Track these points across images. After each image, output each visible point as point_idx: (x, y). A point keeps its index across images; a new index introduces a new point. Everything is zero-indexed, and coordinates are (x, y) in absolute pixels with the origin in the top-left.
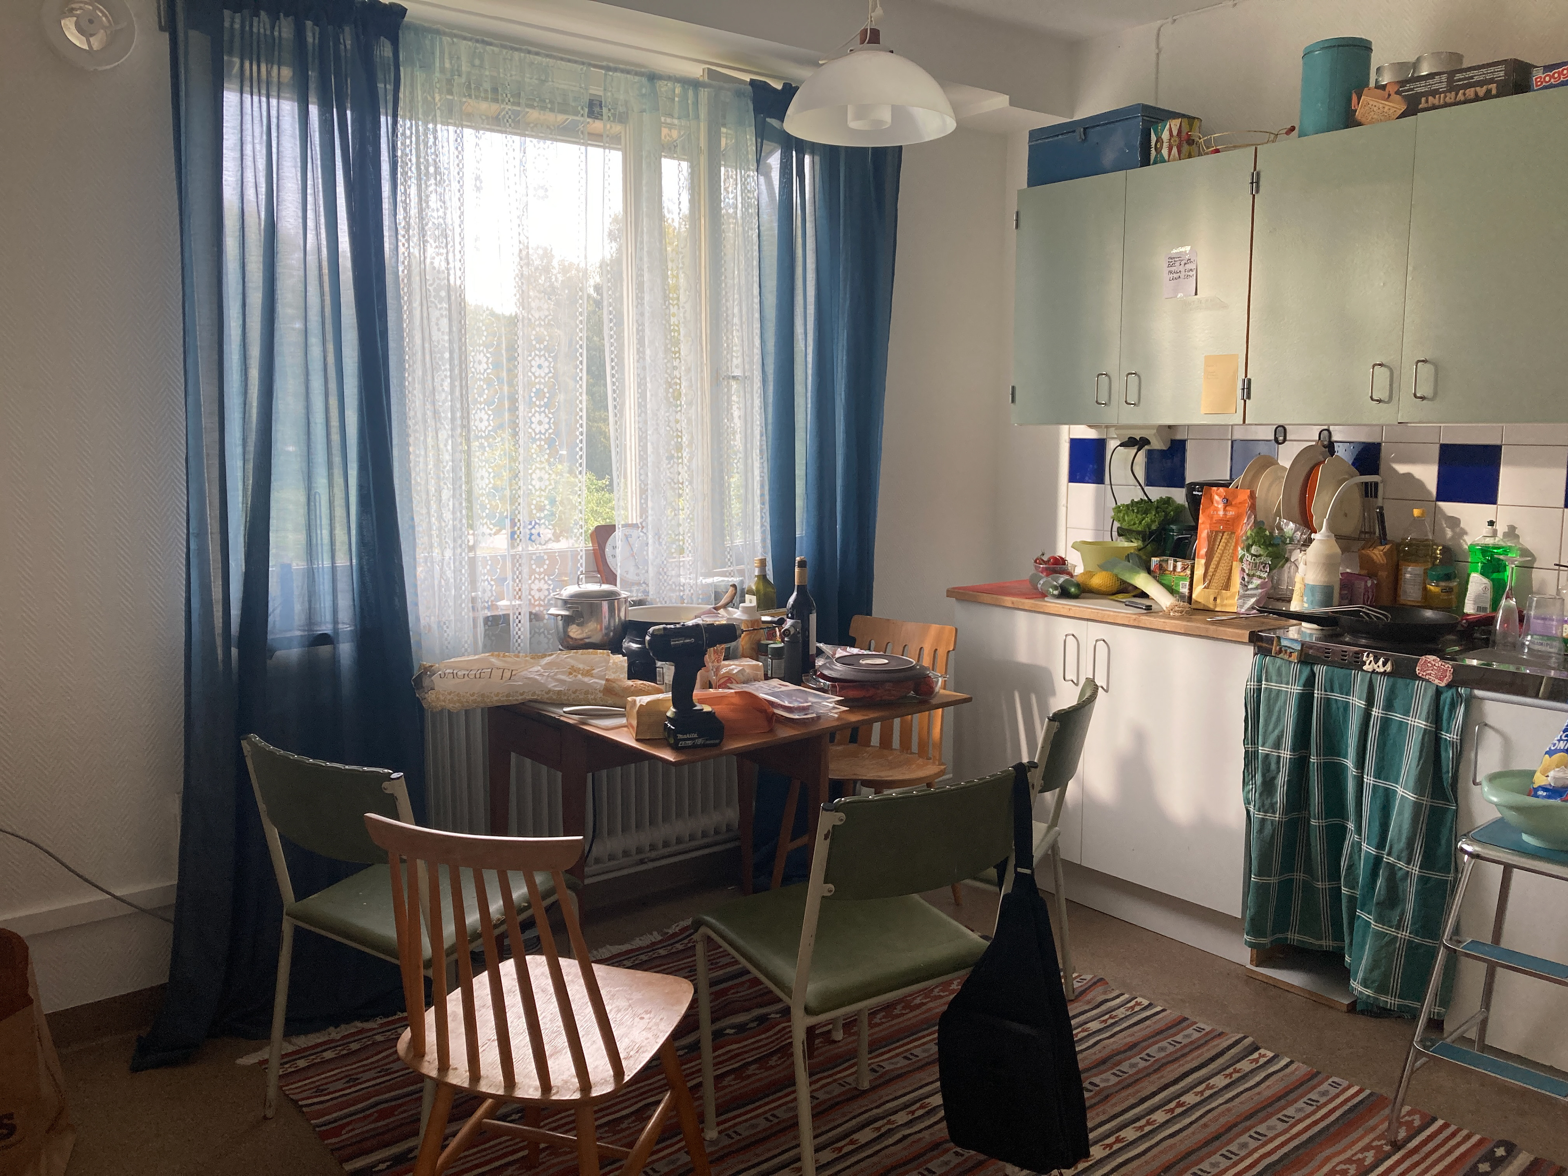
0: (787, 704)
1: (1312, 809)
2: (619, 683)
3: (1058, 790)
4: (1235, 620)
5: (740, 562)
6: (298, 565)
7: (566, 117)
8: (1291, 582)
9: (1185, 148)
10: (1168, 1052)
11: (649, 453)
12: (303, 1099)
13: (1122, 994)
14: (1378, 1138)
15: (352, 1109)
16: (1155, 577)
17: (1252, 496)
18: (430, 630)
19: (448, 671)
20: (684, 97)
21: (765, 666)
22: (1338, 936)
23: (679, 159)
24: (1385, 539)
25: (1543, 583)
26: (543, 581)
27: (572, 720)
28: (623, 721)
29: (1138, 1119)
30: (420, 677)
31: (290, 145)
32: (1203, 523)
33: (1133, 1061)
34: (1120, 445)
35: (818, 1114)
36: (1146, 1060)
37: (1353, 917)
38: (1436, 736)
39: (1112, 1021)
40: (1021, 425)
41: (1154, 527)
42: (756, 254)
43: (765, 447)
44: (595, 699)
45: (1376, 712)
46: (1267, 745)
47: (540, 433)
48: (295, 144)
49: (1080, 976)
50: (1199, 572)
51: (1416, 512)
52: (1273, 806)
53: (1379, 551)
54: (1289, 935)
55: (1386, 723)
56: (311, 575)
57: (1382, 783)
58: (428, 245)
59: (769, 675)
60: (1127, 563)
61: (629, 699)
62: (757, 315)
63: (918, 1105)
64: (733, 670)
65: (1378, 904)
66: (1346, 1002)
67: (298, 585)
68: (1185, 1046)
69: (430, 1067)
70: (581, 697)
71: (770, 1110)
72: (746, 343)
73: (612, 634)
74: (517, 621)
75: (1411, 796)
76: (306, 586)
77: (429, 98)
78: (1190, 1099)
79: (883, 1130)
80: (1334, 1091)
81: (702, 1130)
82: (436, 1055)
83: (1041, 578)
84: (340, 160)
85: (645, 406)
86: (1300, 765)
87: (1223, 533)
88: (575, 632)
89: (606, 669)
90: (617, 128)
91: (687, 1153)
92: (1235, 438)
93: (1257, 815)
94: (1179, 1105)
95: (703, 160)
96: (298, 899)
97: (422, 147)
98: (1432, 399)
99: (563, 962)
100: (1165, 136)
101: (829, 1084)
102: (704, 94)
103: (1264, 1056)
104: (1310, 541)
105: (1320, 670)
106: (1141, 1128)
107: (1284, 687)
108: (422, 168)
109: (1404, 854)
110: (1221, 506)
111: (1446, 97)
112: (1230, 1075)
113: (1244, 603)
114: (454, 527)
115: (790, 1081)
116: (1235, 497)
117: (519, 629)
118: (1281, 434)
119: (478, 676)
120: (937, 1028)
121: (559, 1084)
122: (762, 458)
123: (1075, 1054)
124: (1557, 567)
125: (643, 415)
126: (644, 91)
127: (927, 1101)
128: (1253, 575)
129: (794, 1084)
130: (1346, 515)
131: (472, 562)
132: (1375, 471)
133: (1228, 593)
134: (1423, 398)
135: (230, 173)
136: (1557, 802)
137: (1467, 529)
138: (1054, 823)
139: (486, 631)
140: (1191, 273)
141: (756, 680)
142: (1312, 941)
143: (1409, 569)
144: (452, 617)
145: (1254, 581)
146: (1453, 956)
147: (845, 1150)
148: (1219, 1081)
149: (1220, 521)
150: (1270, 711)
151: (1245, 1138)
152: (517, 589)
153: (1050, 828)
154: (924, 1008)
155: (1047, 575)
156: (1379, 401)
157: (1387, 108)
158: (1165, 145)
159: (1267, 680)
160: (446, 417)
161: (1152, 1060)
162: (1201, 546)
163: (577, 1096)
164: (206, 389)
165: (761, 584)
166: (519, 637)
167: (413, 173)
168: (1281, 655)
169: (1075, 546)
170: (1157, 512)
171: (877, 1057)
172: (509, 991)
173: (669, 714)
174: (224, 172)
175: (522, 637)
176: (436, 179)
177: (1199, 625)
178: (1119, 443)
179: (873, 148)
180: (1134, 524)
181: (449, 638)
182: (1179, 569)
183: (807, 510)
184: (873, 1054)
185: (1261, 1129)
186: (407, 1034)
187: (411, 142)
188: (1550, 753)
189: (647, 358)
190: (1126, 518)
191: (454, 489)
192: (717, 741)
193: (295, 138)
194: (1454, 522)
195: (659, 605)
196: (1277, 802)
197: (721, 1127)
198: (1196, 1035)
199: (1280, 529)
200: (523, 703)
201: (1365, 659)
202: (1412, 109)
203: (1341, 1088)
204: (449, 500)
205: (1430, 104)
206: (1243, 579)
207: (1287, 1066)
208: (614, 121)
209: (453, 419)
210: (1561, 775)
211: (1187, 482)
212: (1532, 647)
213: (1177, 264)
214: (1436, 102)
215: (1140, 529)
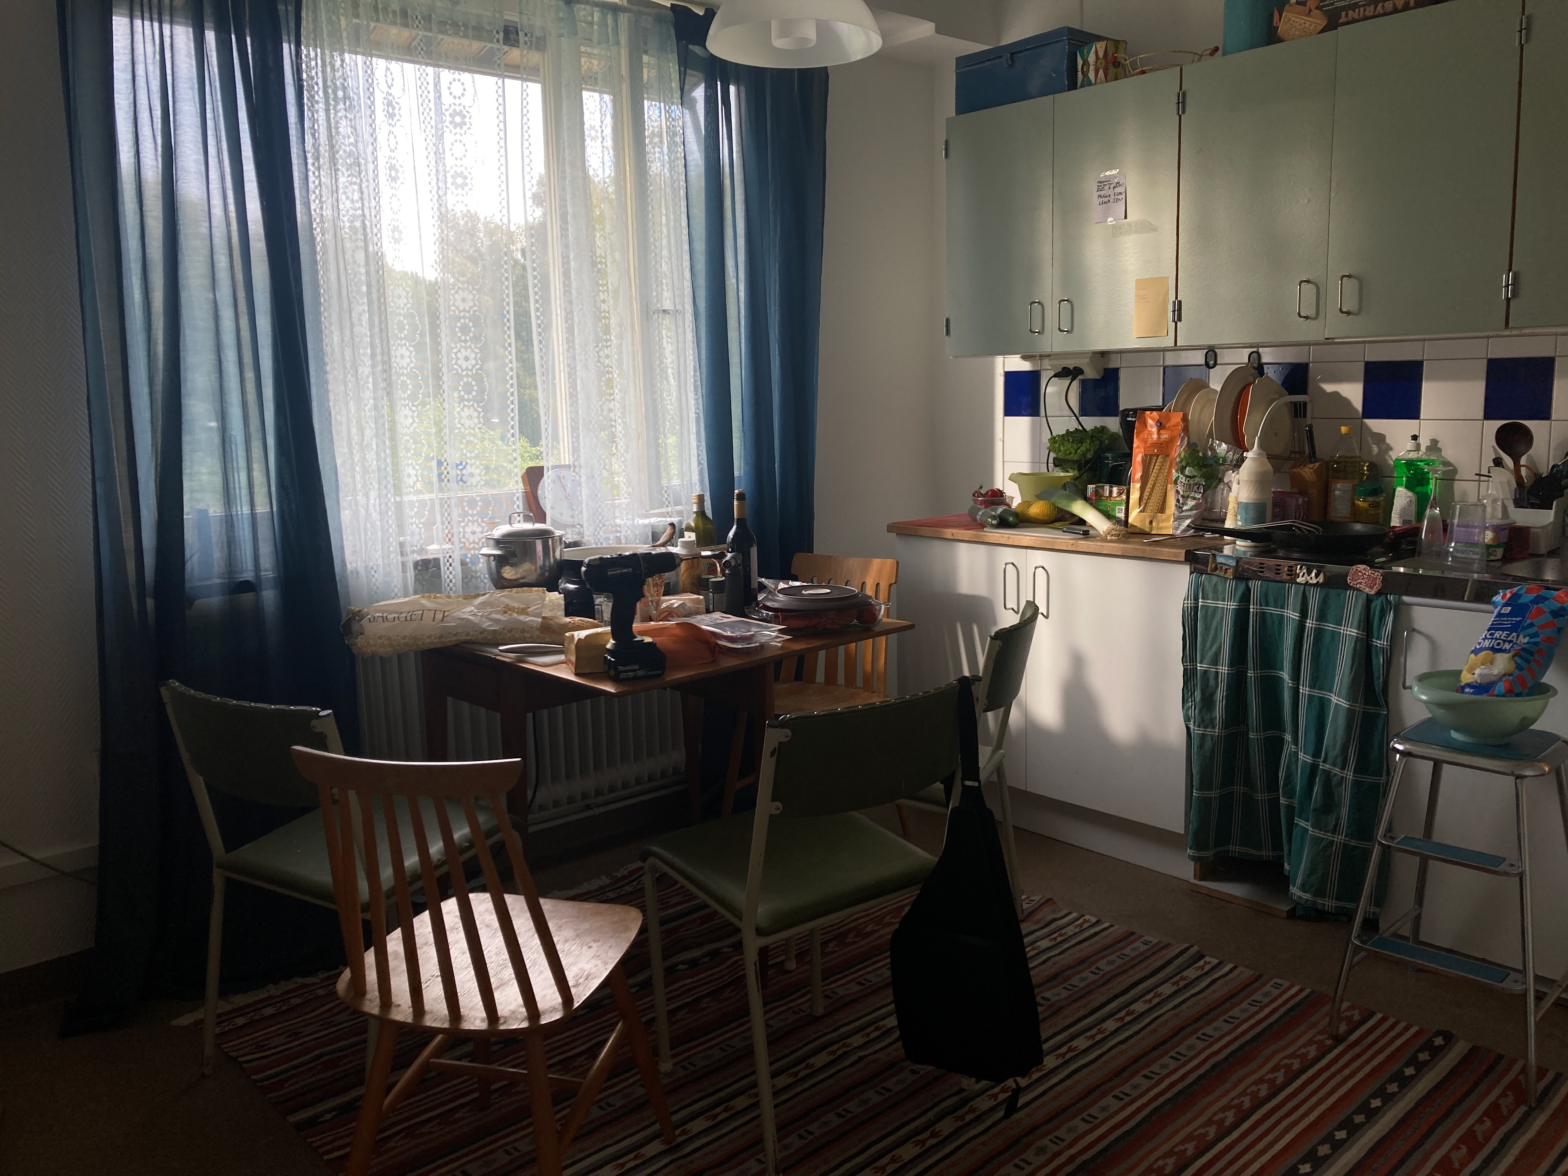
0: (729, 634)
1: (1250, 723)
2: (557, 621)
3: (1002, 709)
4: (1170, 540)
5: (677, 504)
6: (215, 510)
7: (483, 44)
8: (1225, 505)
9: (1112, 70)
10: (1117, 964)
11: (579, 389)
12: (244, 1055)
13: (1070, 913)
14: (1321, 1033)
15: (296, 1062)
16: (1091, 504)
17: (1185, 419)
18: (358, 577)
19: (377, 615)
20: (603, 24)
21: (707, 599)
22: (1277, 845)
23: (601, 92)
24: (1315, 457)
25: (1464, 494)
26: (476, 524)
27: (509, 658)
28: (562, 657)
29: (1090, 1029)
30: (349, 621)
31: (185, 65)
32: (1137, 447)
33: (1083, 975)
34: (1055, 376)
35: (773, 1041)
36: (1095, 974)
37: (1291, 825)
38: (1367, 641)
39: (1062, 938)
40: (956, 357)
41: (1089, 456)
42: (683, 184)
43: (699, 383)
44: (532, 637)
45: (1309, 623)
46: (1205, 661)
47: (467, 369)
48: (191, 65)
49: (1028, 898)
50: (1135, 496)
51: (1344, 429)
52: (1212, 721)
53: (1310, 468)
54: (1231, 848)
55: (1319, 633)
56: (229, 521)
57: (1316, 693)
58: (340, 173)
59: (711, 610)
60: (1063, 491)
61: (567, 634)
62: (686, 247)
63: (872, 1028)
64: (673, 604)
65: (1314, 810)
66: (1287, 909)
67: (216, 534)
68: (1133, 958)
69: (372, 1005)
70: (517, 635)
71: (725, 1040)
72: (675, 276)
73: (547, 574)
74: (448, 564)
75: (1344, 703)
76: (224, 531)
77: (334, 18)
78: (1139, 1007)
79: (839, 1053)
80: (1276, 992)
81: (657, 1063)
82: (377, 993)
83: (980, 510)
84: (241, 83)
85: (573, 341)
86: (1237, 682)
87: (1158, 456)
88: (508, 573)
89: (542, 607)
90: (535, 57)
91: (642, 1086)
92: (1168, 363)
93: (1196, 731)
94: (1129, 1013)
95: (625, 87)
96: (228, 850)
97: (329, 69)
98: (1358, 314)
99: (509, 898)
100: (1092, 59)
101: (783, 1012)
102: (624, 19)
103: (1209, 963)
104: (1242, 460)
105: (1255, 586)
106: (1092, 1037)
107: (1220, 604)
108: (330, 91)
109: (1339, 760)
110: (1154, 430)
111: (1365, 10)
112: (1177, 983)
113: (1179, 525)
114: (379, 469)
115: (745, 1011)
116: (1169, 420)
117: (451, 573)
118: (1212, 356)
119: (409, 619)
120: (888, 953)
121: (506, 1015)
122: (696, 394)
123: (1028, 970)
124: (1477, 478)
125: (571, 350)
126: (561, 14)
127: (882, 1023)
128: (1188, 497)
129: (749, 1014)
130: (1276, 435)
131: (399, 506)
132: (1303, 391)
133: (1164, 516)
134: (1348, 313)
135: (122, 96)
136: (1485, 697)
137: (1392, 444)
138: (999, 746)
139: (416, 576)
140: (1120, 197)
141: (698, 613)
142: (1253, 852)
143: (1339, 486)
144: (380, 562)
145: (1189, 503)
146: (1386, 851)
147: (801, 1075)
148: (1167, 989)
149: (1154, 445)
150: (1207, 629)
151: (1192, 1040)
152: (447, 531)
153: (994, 752)
154: (876, 935)
155: (986, 507)
156: (1306, 318)
157: (1308, 23)
158: (1092, 68)
159: (1203, 598)
160: (365, 354)
161: (1102, 973)
162: (1136, 471)
163: (525, 1025)
164: (105, 324)
165: (700, 520)
166: (451, 581)
167: (320, 97)
168: (1217, 572)
169: (1013, 478)
170: (1093, 442)
171: (831, 983)
172: (452, 929)
173: (609, 646)
174: (116, 95)
175: (454, 581)
176: (345, 104)
177: (1136, 547)
178: (1053, 373)
179: (799, 69)
180: (1070, 453)
181: (377, 583)
182: (1115, 495)
183: (745, 448)
184: (827, 981)
185: (1208, 1030)
186: (347, 974)
187: (317, 64)
188: (1476, 652)
189: (573, 291)
190: (1062, 448)
191: (377, 428)
192: (660, 672)
193: (191, 58)
194: (1380, 438)
195: (594, 546)
196: (1216, 717)
197: (676, 1060)
198: (1143, 948)
199: (1212, 449)
200: (457, 645)
201: (1298, 571)
202: (1332, 25)
203: (1283, 989)
204: (372, 440)
205: (1350, 18)
206: (1178, 501)
207: (1231, 971)
208: (530, 48)
209: (373, 356)
210: (1486, 671)
211: (1121, 409)
212: (1455, 554)
213: (1106, 187)
214: (1356, 16)
215: (1075, 458)
